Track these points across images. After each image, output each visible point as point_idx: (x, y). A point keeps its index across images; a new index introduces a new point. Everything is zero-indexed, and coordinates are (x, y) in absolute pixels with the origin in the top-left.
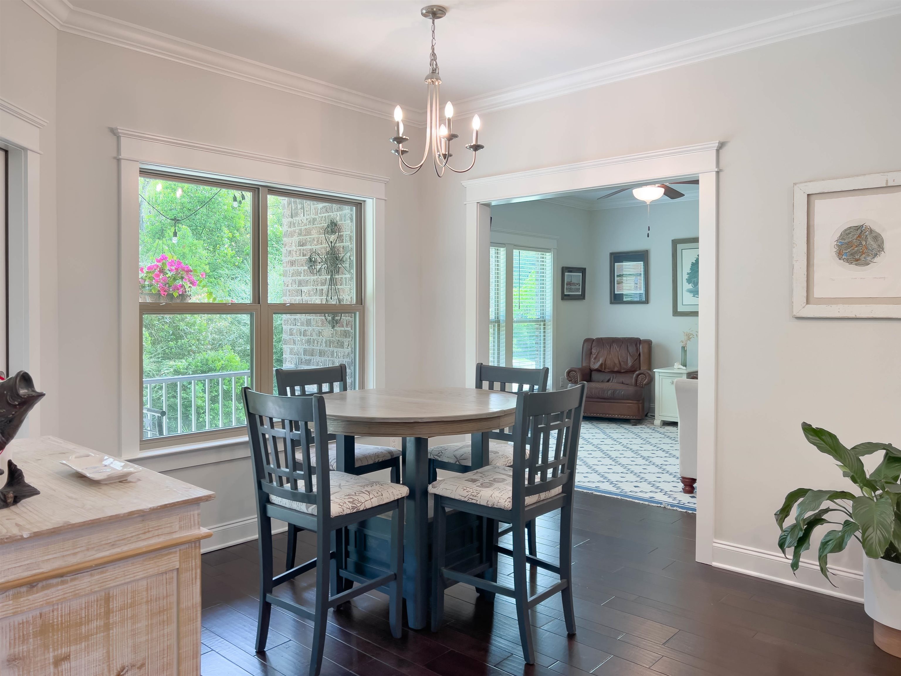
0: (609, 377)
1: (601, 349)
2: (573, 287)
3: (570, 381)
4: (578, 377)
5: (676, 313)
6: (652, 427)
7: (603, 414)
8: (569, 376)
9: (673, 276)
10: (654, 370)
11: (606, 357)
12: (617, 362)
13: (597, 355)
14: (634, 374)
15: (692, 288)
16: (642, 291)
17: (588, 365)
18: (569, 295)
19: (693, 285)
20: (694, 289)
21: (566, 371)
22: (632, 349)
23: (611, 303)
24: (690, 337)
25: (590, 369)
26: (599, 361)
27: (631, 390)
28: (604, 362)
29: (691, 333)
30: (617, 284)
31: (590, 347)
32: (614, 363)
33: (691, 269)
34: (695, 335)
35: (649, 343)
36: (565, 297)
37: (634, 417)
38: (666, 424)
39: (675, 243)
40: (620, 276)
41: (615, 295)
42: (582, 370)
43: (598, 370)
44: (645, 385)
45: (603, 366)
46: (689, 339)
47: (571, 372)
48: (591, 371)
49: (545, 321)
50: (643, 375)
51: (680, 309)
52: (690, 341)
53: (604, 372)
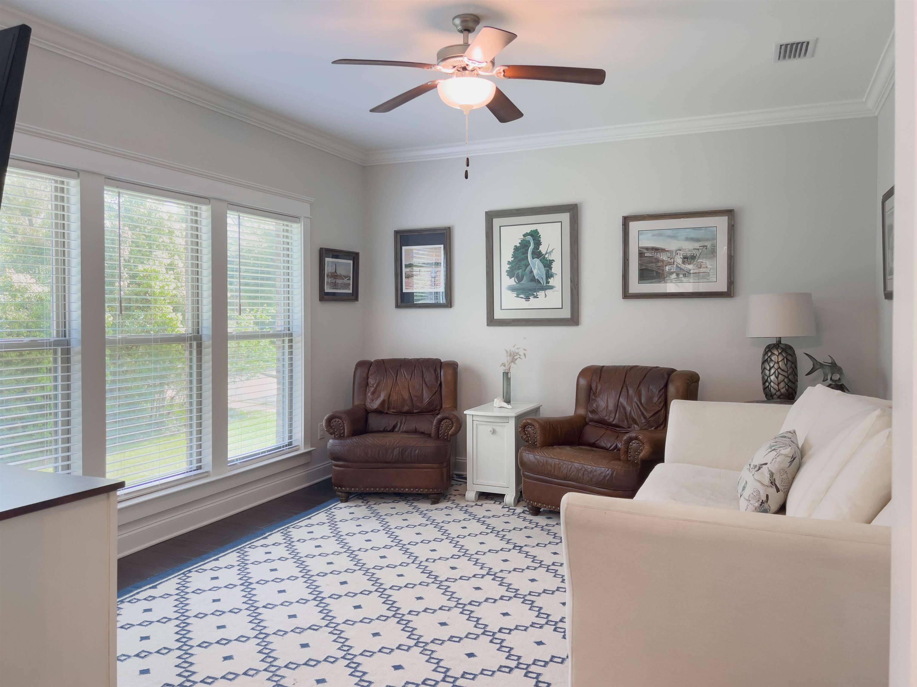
0: (395, 422)
1: (382, 378)
2: (339, 281)
3: (331, 434)
4: (345, 427)
5: (492, 321)
6: (463, 504)
7: (385, 488)
8: (330, 426)
9: (487, 267)
10: (465, 412)
11: (389, 390)
12: (406, 396)
13: (376, 388)
14: (435, 418)
15: (515, 283)
16: (441, 289)
17: (363, 403)
18: (334, 294)
19: (516, 280)
20: (518, 285)
21: (325, 418)
22: (429, 376)
23: (397, 306)
24: (516, 357)
25: (366, 409)
26: (379, 396)
27: (430, 445)
28: (386, 398)
29: (517, 351)
30: (406, 277)
31: (365, 375)
32: (403, 399)
33: (514, 256)
34: (522, 354)
35: (453, 366)
36: (326, 297)
37: (435, 490)
38: (484, 496)
39: (490, 216)
40: (410, 265)
41: (403, 295)
42: (350, 413)
43: (378, 412)
44: (452, 435)
45: (386, 405)
46: (513, 361)
47: (334, 420)
48: (367, 412)
49: (291, 335)
50: (448, 421)
51: (498, 315)
52: (514, 363)
53: (387, 413)
